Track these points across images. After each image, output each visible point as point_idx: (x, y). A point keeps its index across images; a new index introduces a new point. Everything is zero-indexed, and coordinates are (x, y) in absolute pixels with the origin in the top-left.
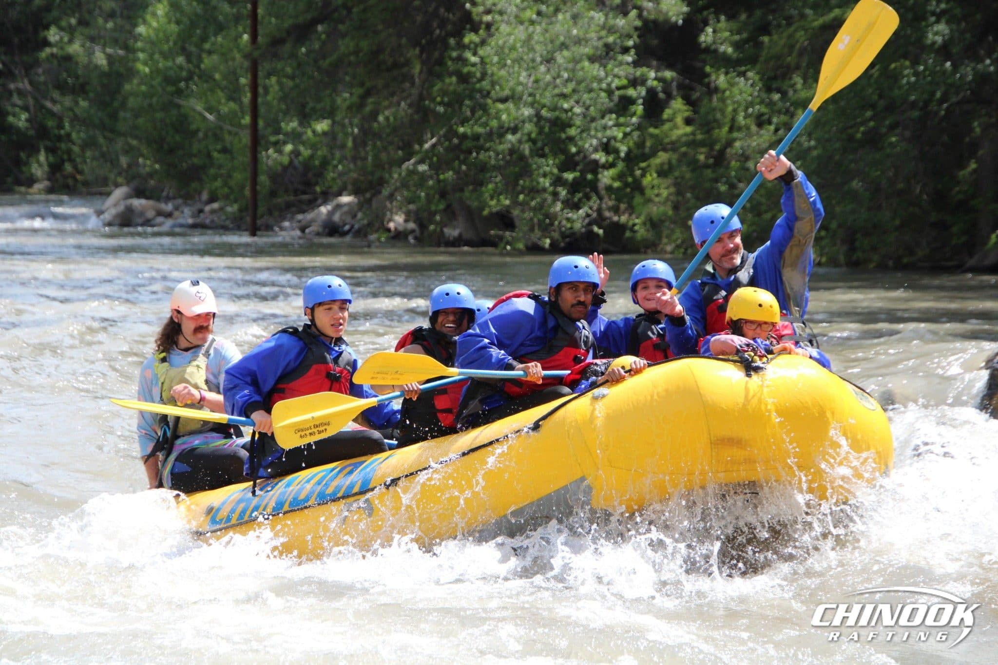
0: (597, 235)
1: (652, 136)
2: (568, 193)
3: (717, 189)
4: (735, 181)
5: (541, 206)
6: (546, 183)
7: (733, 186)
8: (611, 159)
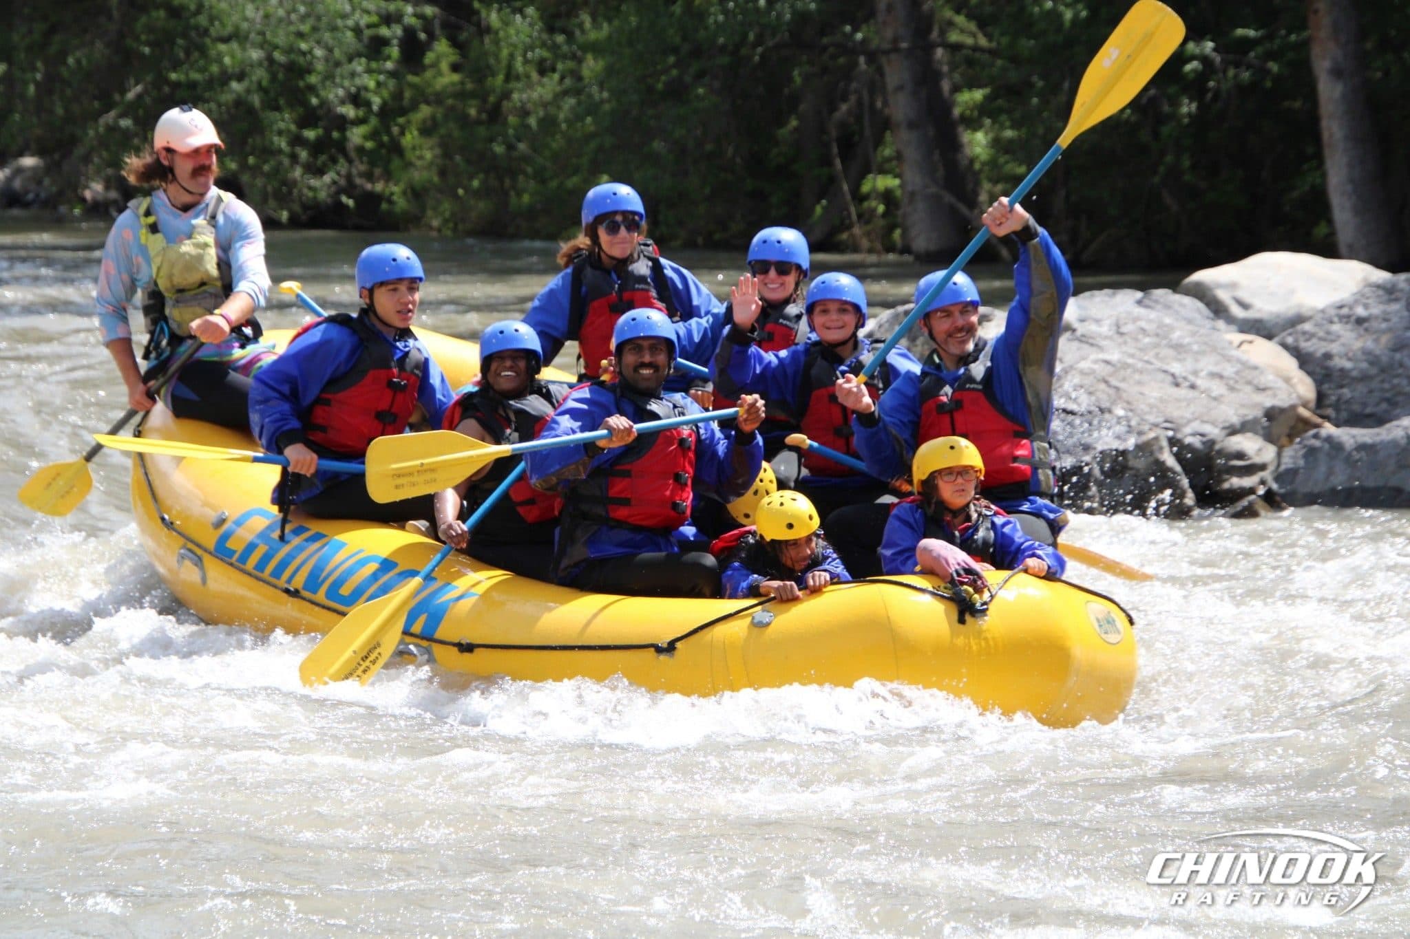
0: (347, 207)
2: (310, 154)
3: (491, 150)
4: (513, 140)
5: (277, 170)
6: (283, 143)
7: (511, 147)
8: (361, 113)
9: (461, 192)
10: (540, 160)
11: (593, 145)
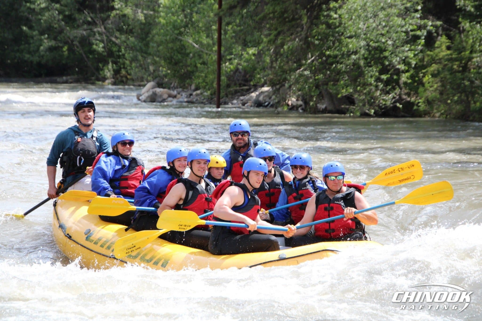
1: (428, 55)
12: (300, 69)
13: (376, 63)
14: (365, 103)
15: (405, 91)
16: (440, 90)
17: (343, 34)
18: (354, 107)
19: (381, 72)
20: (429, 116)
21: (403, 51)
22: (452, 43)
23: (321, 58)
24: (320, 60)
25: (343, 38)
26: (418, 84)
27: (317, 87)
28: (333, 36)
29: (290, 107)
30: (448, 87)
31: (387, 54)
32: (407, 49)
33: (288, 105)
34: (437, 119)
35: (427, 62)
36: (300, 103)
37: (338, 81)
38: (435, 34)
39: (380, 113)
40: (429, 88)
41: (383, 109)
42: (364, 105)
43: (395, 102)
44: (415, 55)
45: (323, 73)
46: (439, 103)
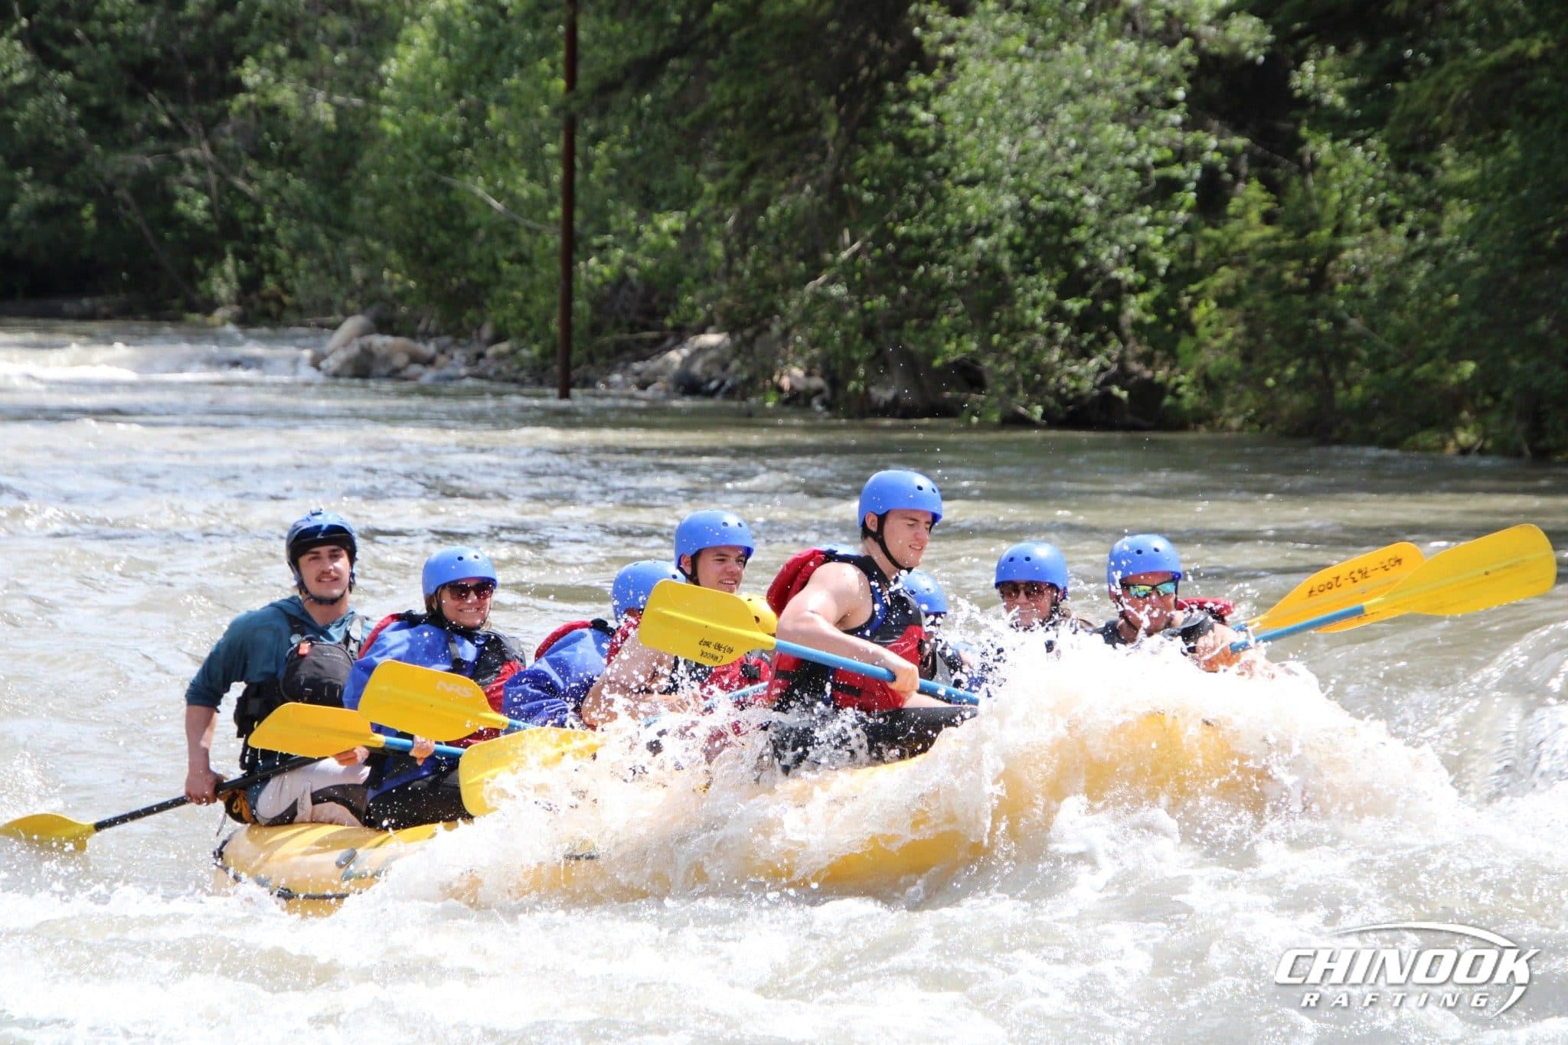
0: (1118, 399)
1: (1207, 240)
2: (1072, 332)
3: (1314, 327)
4: (1345, 315)
5: (1028, 352)
6: (1037, 316)
7: (1339, 324)
8: (1142, 278)
9: (1270, 382)
10: (1380, 341)
11: (1456, 323)
12: (816, 278)
13: (1047, 264)
14: (1015, 384)
15: (1136, 348)
16: (1241, 348)
17: (947, 171)
18: (982, 397)
19: (1065, 290)
20: (1211, 428)
21: (1132, 227)
22: (1279, 203)
23: (882, 247)
24: (878, 252)
25: (948, 183)
26: (1176, 328)
27: (869, 333)
28: (918, 178)
29: (786, 396)
30: (1268, 337)
31: (1081, 234)
32: (1143, 220)
33: (780, 389)
34: (1234, 434)
35: (1204, 260)
36: (817, 382)
37: (932, 315)
38: (1228, 177)
39: (1062, 415)
40: (1209, 339)
41: (1070, 403)
42: (1012, 392)
43: (1107, 382)
44: (1167, 240)
45: (886, 293)
46: (1240, 387)
